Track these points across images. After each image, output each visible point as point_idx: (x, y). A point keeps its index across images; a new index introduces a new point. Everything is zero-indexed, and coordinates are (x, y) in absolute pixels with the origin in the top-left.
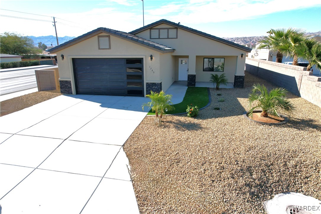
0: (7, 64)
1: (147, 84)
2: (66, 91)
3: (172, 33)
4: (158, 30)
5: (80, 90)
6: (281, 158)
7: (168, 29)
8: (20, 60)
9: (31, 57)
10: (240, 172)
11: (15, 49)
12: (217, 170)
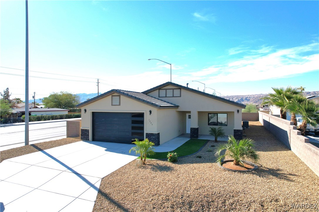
0: (56, 116)
1: (147, 134)
2: (85, 137)
3: (177, 92)
4: (165, 91)
5: (96, 138)
6: (223, 197)
7: (173, 89)
8: (66, 113)
9: (77, 111)
10: (180, 204)
11: (65, 104)
12: (162, 200)
